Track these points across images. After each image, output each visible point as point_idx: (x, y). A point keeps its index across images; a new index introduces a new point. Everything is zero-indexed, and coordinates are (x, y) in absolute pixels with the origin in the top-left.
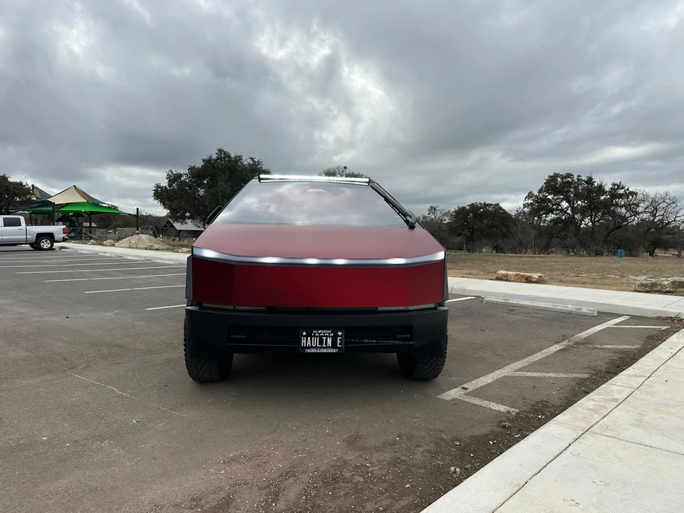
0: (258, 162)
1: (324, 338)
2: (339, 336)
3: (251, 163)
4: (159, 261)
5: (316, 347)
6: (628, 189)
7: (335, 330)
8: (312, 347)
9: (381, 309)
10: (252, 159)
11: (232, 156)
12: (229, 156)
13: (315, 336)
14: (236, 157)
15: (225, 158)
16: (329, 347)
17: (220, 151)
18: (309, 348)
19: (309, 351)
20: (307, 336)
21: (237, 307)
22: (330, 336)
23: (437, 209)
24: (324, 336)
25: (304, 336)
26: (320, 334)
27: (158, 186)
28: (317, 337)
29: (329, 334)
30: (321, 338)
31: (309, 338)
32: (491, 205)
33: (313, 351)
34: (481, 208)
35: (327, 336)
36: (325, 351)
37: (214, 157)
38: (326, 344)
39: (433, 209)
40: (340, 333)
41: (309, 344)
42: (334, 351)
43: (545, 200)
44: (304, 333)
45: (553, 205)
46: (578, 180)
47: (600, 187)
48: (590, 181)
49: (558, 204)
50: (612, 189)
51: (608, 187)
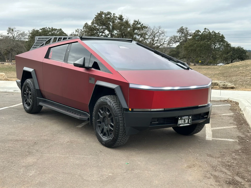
1: (185, 120)
5: (183, 124)
6: (143, 25)
13: (183, 119)
18: (180, 124)
19: (180, 126)
20: (180, 120)
21: (151, 110)
26: (184, 118)
29: (187, 118)
30: (184, 119)
31: (181, 120)
32: (56, 29)
34: (49, 31)
35: (186, 119)
36: (186, 125)
38: (186, 122)
40: (190, 117)
41: (181, 123)
42: (188, 125)
43: (95, 29)
45: (100, 32)
46: (114, 16)
47: (127, 22)
48: (121, 18)
49: (103, 32)
50: (134, 24)
51: (131, 22)
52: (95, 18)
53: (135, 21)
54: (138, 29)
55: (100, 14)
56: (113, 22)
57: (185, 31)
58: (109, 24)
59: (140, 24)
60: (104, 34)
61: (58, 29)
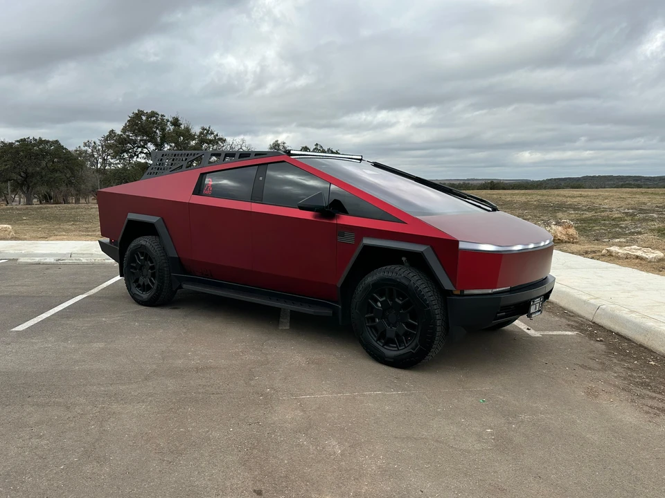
6: (217, 135)
32: (48, 142)
34: (34, 145)
43: (128, 141)
45: (138, 147)
46: (162, 120)
47: (187, 130)
48: (176, 123)
49: (143, 147)
50: (201, 133)
51: (196, 130)
52: (129, 121)
53: (204, 129)
54: (210, 142)
55: (139, 115)
56: (163, 130)
57: (281, 147)
58: (155, 132)
59: (212, 133)
60: (145, 151)
61: (51, 140)
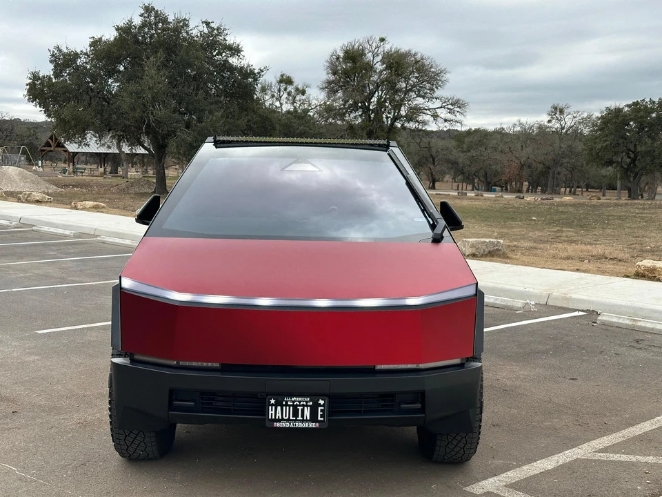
0: (218, 29)
1: (300, 408)
2: (320, 405)
3: (206, 31)
4: (46, 229)
5: (289, 420)
7: (314, 396)
8: (283, 419)
9: (378, 367)
10: (207, 24)
11: (171, 19)
12: (165, 21)
13: (287, 405)
14: (178, 21)
15: (156, 24)
16: (307, 420)
17: (148, 9)
18: (279, 421)
19: (278, 425)
20: (276, 405)
21: (181, 363)
22: (307, 406)
23: (566, 111)
24: (300, 406)
25: (272, 405)
26: (294, 402)
27: (35, 77)
28: (290, 406)
29: (306, 402)
30: (295, 407)
31: (279, 408)
33: (284, 425)
35: (303, 406)
36: (301, 425)
37: (137, 21)
38: (303, 416)
39: (558, 111)
40: (321, 402)
41: (279, 415)
42: (314, 425)
44: (273, 401)
